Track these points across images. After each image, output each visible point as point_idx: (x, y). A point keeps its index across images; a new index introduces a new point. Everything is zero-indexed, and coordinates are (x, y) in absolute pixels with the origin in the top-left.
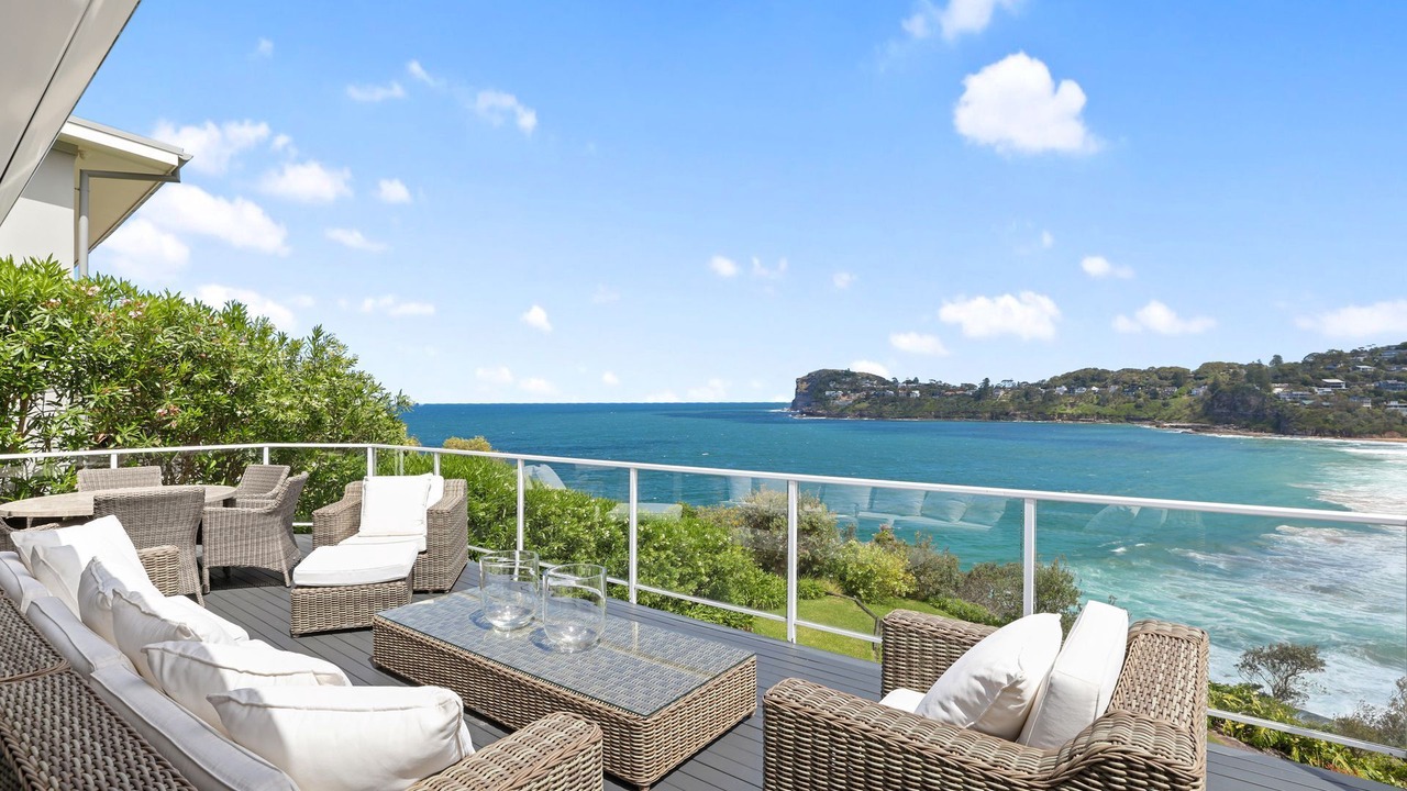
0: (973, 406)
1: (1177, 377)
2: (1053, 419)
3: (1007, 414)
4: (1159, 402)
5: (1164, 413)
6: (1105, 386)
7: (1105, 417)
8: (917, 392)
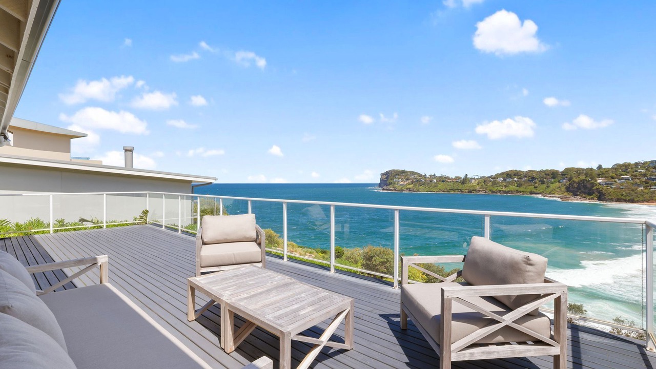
0: (460, 186)
1: (553, 174)
2: (497, 193)
3: (475, 190)
4: (545, 186)
5: (547, 190)
6: (520, 178)
7: (520, 192)
8: (435, 180)
